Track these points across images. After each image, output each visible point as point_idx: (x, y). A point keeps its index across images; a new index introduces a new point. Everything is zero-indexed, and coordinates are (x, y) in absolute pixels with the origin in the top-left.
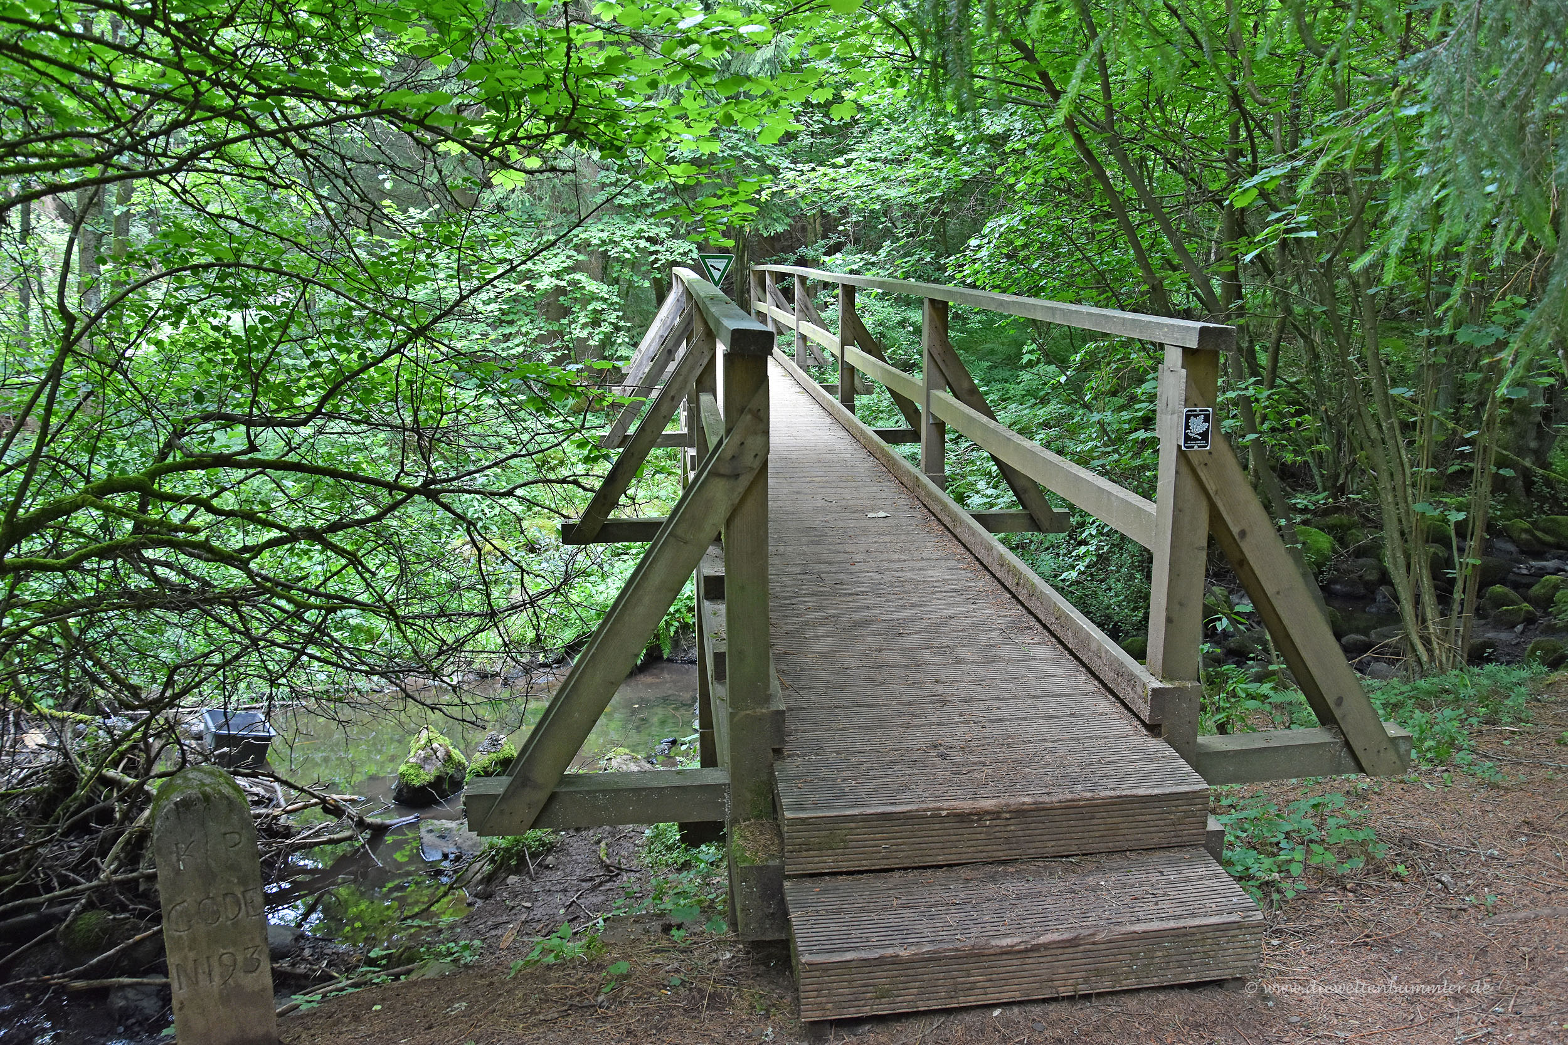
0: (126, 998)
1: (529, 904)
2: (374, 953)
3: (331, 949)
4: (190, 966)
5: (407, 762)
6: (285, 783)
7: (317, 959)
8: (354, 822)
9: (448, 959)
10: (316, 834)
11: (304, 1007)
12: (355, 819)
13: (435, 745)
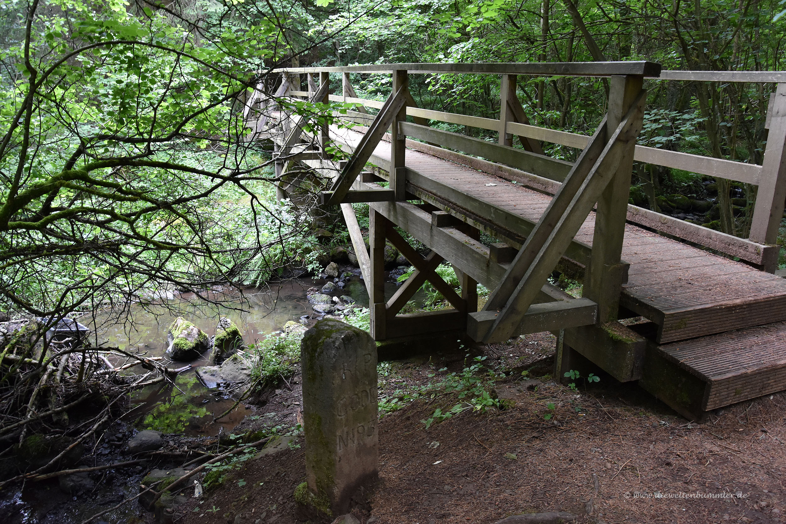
0: (73, 481)
1: (298, 403)
2: (233, 437)
3: (183, 439)
4: (345, 436)
5: (177, 337)
6: (124, 353)
7: (178, 446)
8: (162, 371)
9: (288, 434)
10: (145, 380)
11: (215, 469)
12: (164, 369)
13: (191, 327)
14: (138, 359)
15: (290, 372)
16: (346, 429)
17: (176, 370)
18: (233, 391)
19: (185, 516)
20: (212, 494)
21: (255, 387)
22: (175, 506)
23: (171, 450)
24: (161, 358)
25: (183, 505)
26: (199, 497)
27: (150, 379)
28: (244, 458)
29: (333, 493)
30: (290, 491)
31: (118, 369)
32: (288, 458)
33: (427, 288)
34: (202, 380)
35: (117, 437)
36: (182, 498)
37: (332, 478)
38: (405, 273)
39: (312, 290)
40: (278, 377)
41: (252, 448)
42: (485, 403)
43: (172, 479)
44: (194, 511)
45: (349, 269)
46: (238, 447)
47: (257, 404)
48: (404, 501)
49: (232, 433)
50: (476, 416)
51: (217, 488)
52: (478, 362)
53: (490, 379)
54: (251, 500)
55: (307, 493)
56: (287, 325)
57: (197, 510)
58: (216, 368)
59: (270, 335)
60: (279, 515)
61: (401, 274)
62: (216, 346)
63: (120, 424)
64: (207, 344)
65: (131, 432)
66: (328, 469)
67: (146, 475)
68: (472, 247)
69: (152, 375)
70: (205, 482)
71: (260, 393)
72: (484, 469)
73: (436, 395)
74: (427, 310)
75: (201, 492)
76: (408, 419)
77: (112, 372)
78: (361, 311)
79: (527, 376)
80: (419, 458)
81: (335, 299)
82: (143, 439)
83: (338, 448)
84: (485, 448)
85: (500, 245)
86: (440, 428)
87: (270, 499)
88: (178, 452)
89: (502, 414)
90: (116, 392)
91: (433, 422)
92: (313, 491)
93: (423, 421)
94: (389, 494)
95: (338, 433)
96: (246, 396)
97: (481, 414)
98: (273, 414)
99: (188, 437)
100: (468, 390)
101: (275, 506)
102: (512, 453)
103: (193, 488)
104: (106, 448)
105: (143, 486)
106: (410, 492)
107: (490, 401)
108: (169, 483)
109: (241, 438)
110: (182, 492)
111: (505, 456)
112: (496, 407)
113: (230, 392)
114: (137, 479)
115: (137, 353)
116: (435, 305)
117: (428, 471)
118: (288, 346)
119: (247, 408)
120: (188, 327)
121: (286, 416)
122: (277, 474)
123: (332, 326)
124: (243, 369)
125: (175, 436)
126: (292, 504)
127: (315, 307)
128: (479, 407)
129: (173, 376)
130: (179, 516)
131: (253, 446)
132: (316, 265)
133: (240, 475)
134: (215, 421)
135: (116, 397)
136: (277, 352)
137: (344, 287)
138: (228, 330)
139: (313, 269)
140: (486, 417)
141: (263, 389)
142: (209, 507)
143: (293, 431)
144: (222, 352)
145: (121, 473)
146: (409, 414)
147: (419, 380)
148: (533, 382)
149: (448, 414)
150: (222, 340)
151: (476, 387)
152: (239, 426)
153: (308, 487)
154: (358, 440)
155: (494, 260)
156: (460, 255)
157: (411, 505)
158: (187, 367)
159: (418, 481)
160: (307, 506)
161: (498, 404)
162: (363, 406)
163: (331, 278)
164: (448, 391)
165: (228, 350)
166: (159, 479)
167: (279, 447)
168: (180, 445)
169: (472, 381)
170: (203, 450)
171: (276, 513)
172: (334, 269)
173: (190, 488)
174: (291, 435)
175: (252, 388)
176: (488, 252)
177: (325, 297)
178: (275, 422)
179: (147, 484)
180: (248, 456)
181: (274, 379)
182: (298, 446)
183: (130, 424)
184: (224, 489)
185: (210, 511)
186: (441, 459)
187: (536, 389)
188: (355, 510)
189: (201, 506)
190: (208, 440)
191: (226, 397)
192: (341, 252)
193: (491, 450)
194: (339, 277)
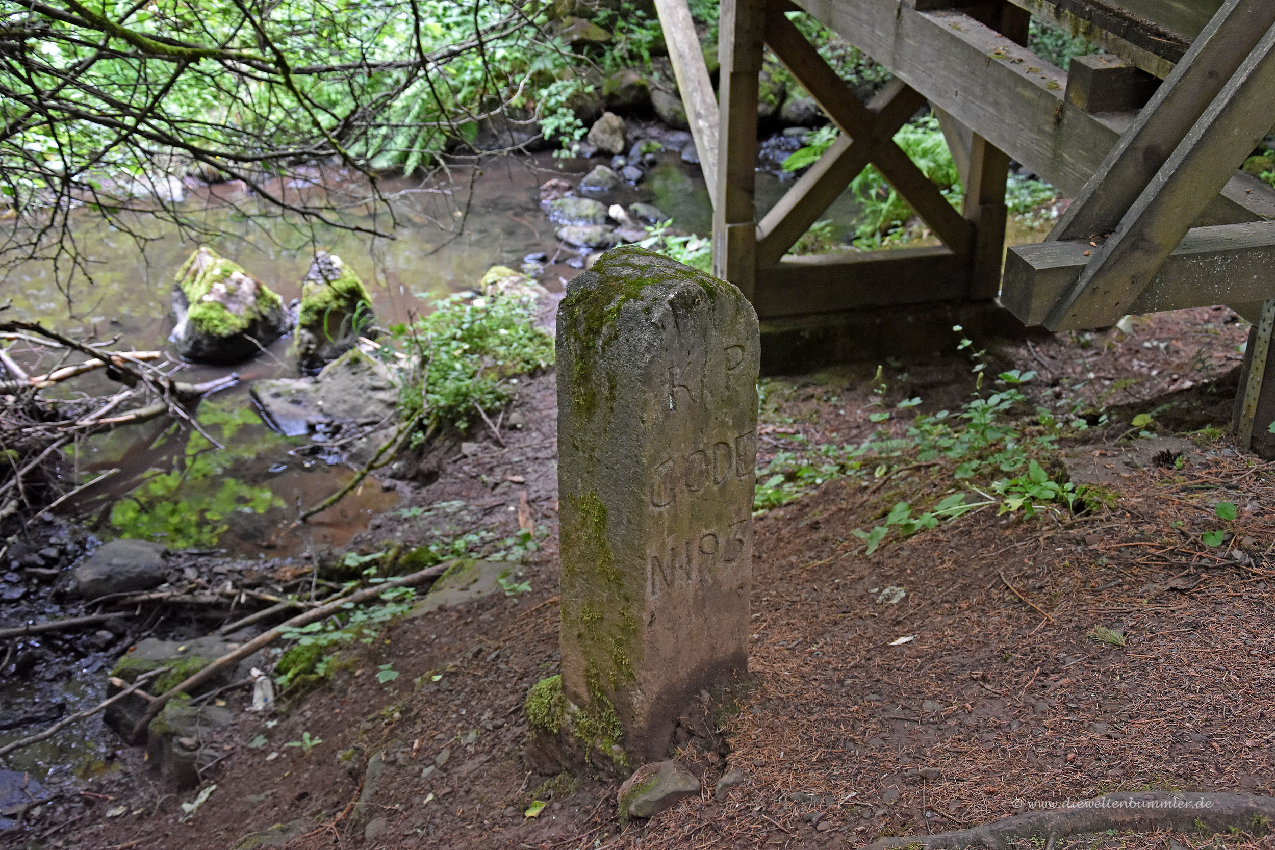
1: (519, 478)
2: (352, 560)
3: (221, 565)
4: (667, 559)
5: (200, 302)
6: (56, 338)
7: (209, 582)
8: (162, 390)
9: (498, 556)
10: (116, 410)
11: (306, 641)
12: (166, 384)
13: (237, 274)
14: (94, 355)
15: (499, 398)
16: (670, 541)
17: (199, 387)
18: (351, 444)
19: (229, 757)
20: (298, 704)
21: (410, 434)
22: (204, 731)
23: (190, 592)
24: (156, 354)
25: (224, 729)
26: (265, 710)
27: (129, 408)
28: (382, 614)
29: (630, 705)
30: (513, 698)
31: (40, 381)
32: (498, 617)
33: (865, 188)
34: (269, 415)
35: (43, 557)
36: (220, 711)
37: (628, 666)
38: (803, 146)
39: (555, 187)
40: (468, 412)
41: (403, 590)
42: (1034, 491)
43: (192, 664)
44: (253, 745)
45: (654, 131)
46: (365, 585)
47: (413, 479)
48: (815, 734)
49: (350, 550)
50: (1007, 527)
51: (312, 689)
52: (1010, 386)
53: (1041, 433)
54: (408, 718)
55: (561, 703)
56: (490, 276)
57: (259, 742)
58: (304, 384)
59: (447, 303)
60: (484, 758)
61: (793, 150)
62: (304, 326)
63: (50, 524)
64: (280, 320)
65: (82, 544)
66: (619, 643)
67: (123, 652)
68: (1014, 68)
69: (135, 399)
70: (280, 672)
71: (421, 451)
72: (1031, 665)
73: (889, 468)
74: (861, 250)
75: (271, 698)
76: (815, 526)
77: (24, 389)
78: (685, 244)
79: (1148, 428)
80: (850, 628)
81: (616, 211)
82: (115, 561)
83: (649, 589)
84: (1032, 610)
85: (1100, 62)
86: (905, 553)
87: (461, 718)
88: (207, 597)
89: (1081, 525)
90: (38, 440)
91: (886, 538)
92: (576, 697)
93: (858, 533)
94: (776, 715)
95: (651, 551)
96: (384, 458)
97: (1019, 521)
98: (457, 503)
99: (234, 560)
100: (980, 458)
101: (472, 736)
102: (1110, 627)
103: (249, 688)
104: (13, 585)
105: (117, 681)
106: (831, 713)
107: (1050, 488)
108: (187, 675)
109: (375, 562)
110: (221, 696)
111: (1090, 633)
112: (1065, 505)
113: (343, 447)
114: (100, 664)
115: (91, 339)
116: (885, 234)
117: (878, 660)
118: (493, 331)
119: (387, 489)
120: (225, 276)
121: (489, 511)
122: (476, 655)
123: (642, 269)
124: (375, 389)
125: (200, 555)
126: (517, 730)
127: (564, 233)
128: (1015, 503)
129: (190, 401)
130: (213, 757)
131: (408, 585)
132: (564, 119)
133: (374, 657)
134: (304, 519)
135: (36, 453)
136: (466, 346)
137: (639, 182)
138: (335, 284)
139: (557, 130)
140: (1034, 530)
141: (429, 441)
142: (291, 734)
143: (508, 549)
144: (321, 342)
145: (55, 649)
146: (817, 514)
147: (837, 430)
148: (1172, 445)
149: (927, 518)
150: (320, 312)
151: (1003, 450)
152: (366, 534)
153: (564, 688)
154: (700, 571)
155: (1080, 103)
156: (978, 90)
157: (834, 744)
158: (227, 380)
159: (853, 686)
160: (560, 738)
161: (1071, 498)
162: (716, 483)
163: (604, 155)
164: (923, 459)
165: (335, 337)
166: (160, 663)
167: (474, 588)
168: (214, 578)
169: (992, 436)
170: (275, 592)
171: (477, 753)
172: (613, 131)
173: (242, 687)
174: (504, 558)
175: (401, 439)
176: (1063, 83)
177: (589, 206)
178: (464, 523)
179: (128, 676)
180: (392, 608)
181: (458, 416)
182: (525, 587)
183: (78, 522)
184: (331, 690)
185: (297, 744)
186: (911, 631)
187: (1178, 463)
188: (687, 750)
189: (269, 734)
190: (287, 569)
191: (331, 460)
192: (631, 87)
193: (1050, 615)
194: (625, 153)
